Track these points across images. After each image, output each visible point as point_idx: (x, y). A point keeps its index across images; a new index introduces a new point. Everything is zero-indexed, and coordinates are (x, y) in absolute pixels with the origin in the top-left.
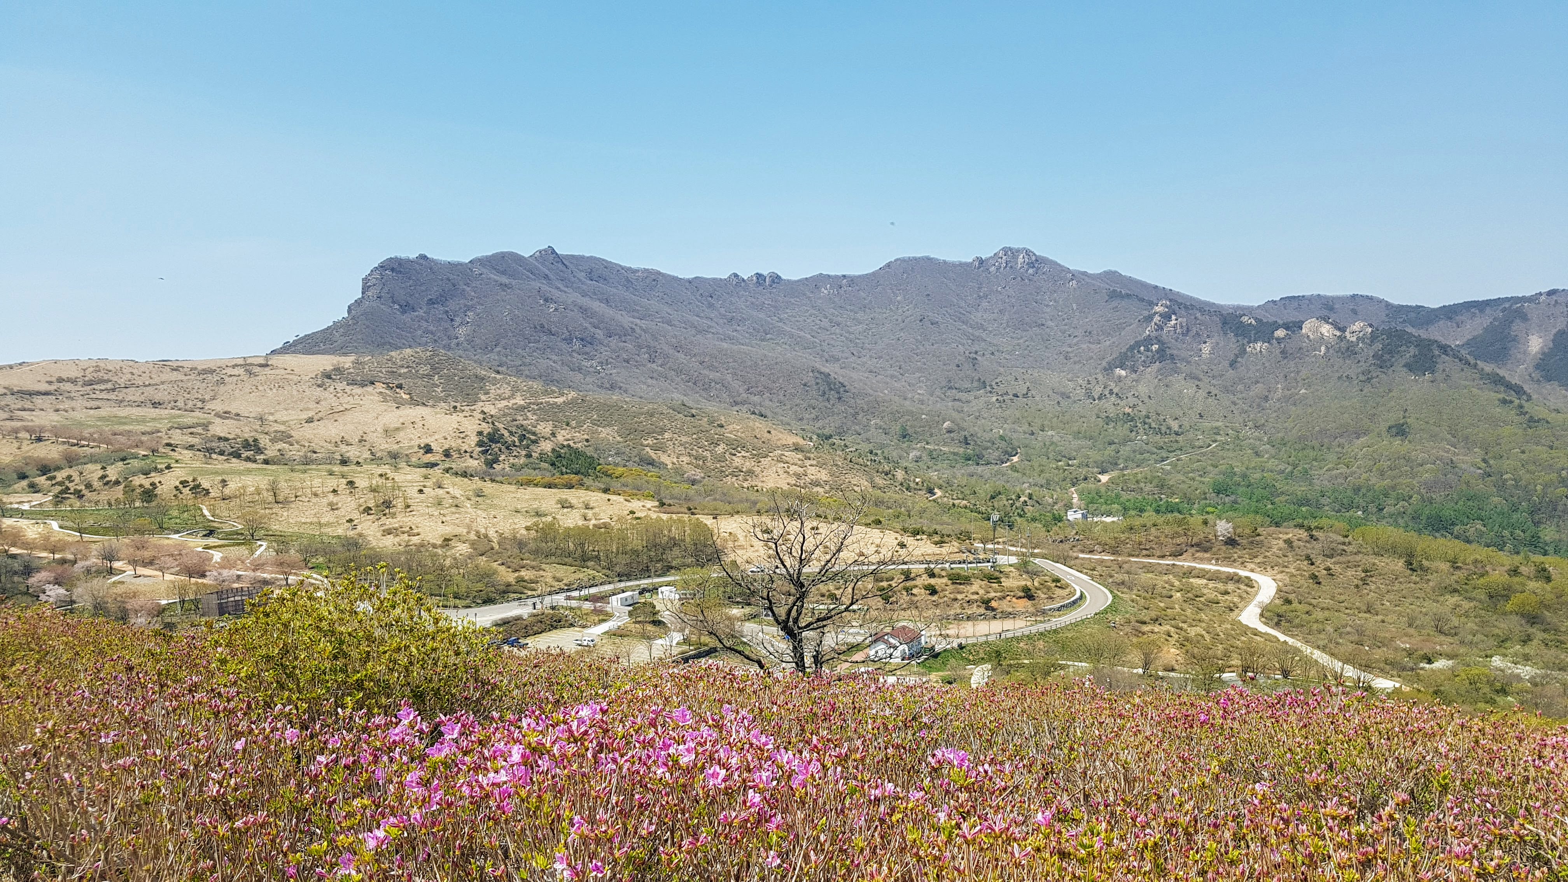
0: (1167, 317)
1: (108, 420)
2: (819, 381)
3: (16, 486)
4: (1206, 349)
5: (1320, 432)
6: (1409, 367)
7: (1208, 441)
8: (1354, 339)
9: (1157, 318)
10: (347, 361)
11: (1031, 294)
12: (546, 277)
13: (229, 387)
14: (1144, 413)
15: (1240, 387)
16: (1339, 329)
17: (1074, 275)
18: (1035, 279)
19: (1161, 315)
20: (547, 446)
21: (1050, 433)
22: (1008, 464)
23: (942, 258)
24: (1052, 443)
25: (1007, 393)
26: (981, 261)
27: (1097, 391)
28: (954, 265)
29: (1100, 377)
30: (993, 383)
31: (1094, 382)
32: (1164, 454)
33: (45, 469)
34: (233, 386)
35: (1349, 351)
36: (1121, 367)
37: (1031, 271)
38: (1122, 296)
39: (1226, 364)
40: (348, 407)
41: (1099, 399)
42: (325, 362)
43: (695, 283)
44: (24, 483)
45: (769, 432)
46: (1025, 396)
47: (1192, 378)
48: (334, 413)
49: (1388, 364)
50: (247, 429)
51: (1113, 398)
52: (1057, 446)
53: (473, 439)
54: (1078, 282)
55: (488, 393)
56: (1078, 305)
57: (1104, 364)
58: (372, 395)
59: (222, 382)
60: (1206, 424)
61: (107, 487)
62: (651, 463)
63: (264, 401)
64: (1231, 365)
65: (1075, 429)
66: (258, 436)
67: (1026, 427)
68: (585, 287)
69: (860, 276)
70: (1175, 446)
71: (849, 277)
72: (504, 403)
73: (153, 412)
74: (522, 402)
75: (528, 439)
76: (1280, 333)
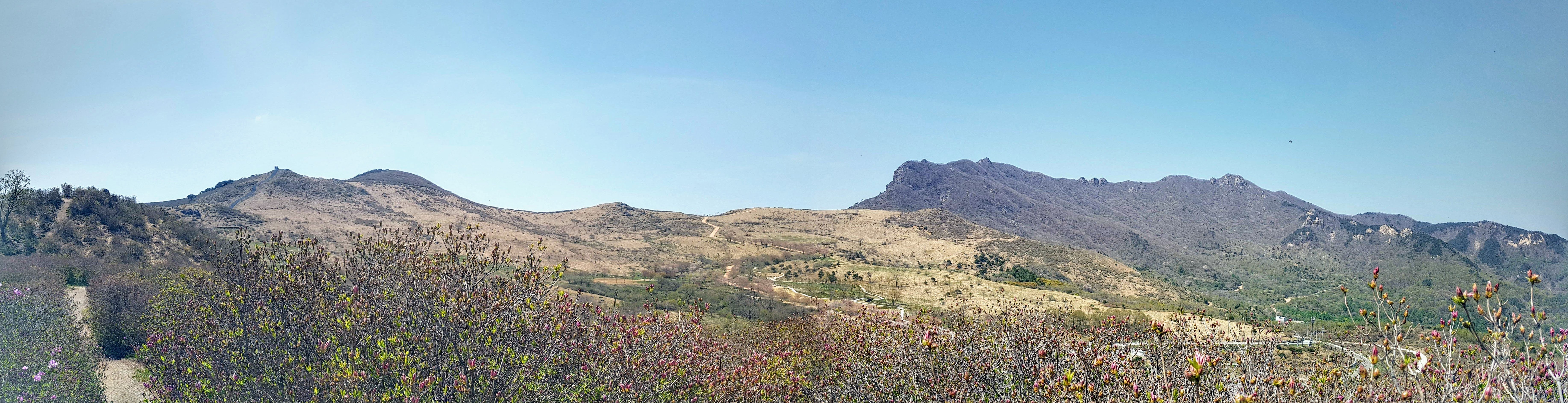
0: (1314, 218)
1: (787, 238)
2: (1133, 238)
3: (765, 268)
4: (1333, 236)
5: (1391, 281)
6: (1430, 252)
7: (1337, 284)
8: (1404, 237)
9: (1308, 218)
10: (897, 214)
11: (1241, 200)
12: (986, 174)
13: (841, 225)
14: (1304, 267)
15: (1350, 257)
16: (1397, 231)
17: (1264, 192)
18: (1244, 191)
19: (1311, 217)
20: (1009, 265)
21: (1257, 275)
22: (1238, 290)
23: (1194, 177)
24: (1259, 280)
25: (1231, 252)
26: (1215, 181)
27: (1278, 254)
28: (1200, 181)
29: (1279, 246)
30: (1224, 246)
31: (1276, 249)
32: (1316, 289)
33: (777, 261)
34: (843, 224)
35: (1402, 242)
36: (1291, 242)
37: (1241, 188)
38: (1289, 205)
39: (1343, 244)
40: (903, 238)
41: (1279, 258)
42: (886, 214)
43: (1062, 182)
44: (768, 267)
45: (1116, 265)
46: (1241, 254)
47: (1327, 250)
48: (897, 241)
49: (1420, 250)
50: (854, 247)
51: (1287, 258)
52: (1261, 282)
53: (973, 259)
54: (1266, 195)
55: (971, 234)
56: (1266, 207)
57: (1281, 239)
58: (912, 232)
59: (837, 222)
60: (1335, 275)
61: (808, 272)
62: (1063, 278)
63: (859, 232)
64: (1345, 245)
65: (1270, 273)
66: (862, 251)
67: (1243, 271)
68: (1005, 180)
69: (1149, 183)
70: (1321, 285)
71: (1144, 183)
72: (981, 240)
73: (807, 236)
74: (990, 240)
75: (1000, 261)
76: (1369, 231)
